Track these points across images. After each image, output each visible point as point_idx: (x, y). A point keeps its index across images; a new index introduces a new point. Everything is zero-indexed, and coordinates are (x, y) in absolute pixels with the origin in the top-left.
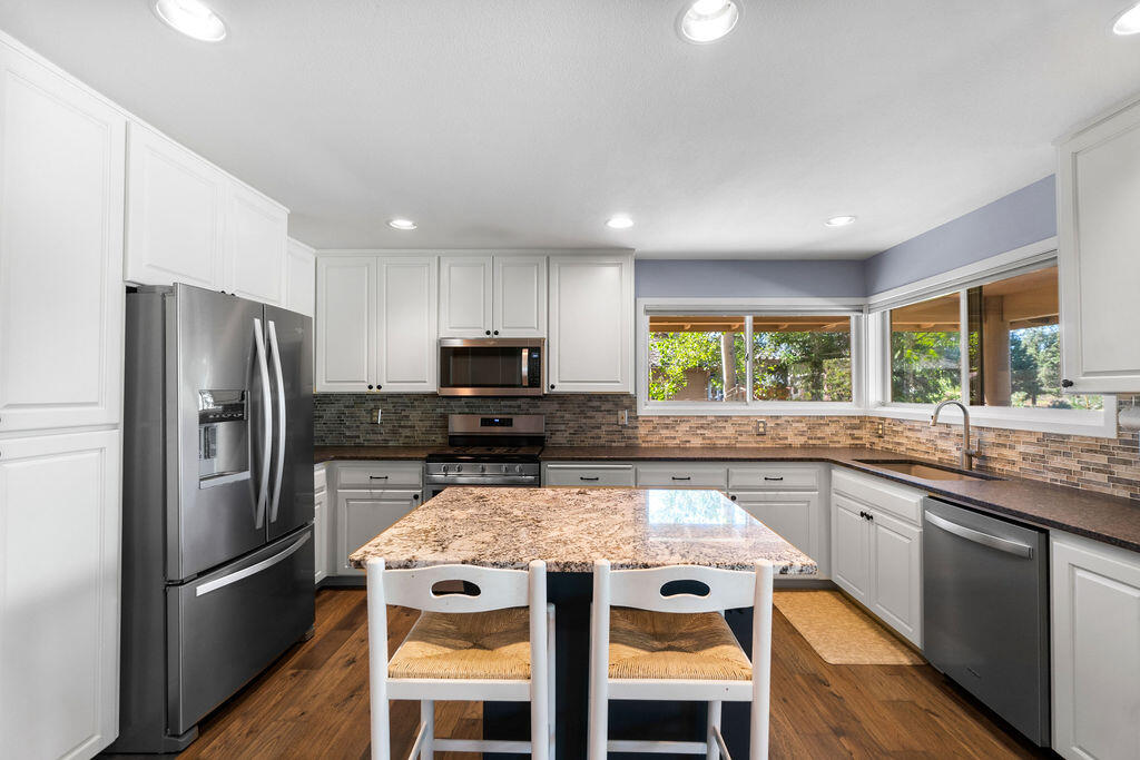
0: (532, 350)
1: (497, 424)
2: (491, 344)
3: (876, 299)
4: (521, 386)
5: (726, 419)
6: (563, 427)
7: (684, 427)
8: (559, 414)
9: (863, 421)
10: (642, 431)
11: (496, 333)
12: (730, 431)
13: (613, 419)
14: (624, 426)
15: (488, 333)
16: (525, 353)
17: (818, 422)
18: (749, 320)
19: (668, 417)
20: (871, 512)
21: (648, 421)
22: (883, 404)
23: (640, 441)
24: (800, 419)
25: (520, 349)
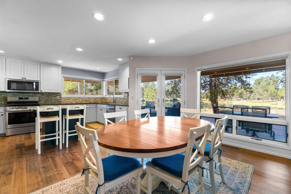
0: (36, 83)
1: (24, 99)
2: (24, 81)
3: (105, 80)
4: (33, 90)
5: (80, 98)
6: (43, 100)
7: (71, 99)
8: (42, 97)
9: (103, 98)
10: (62, 100)
11: (25, 78)
12: (81, 100)
13: (56, 98)
14: (58, 99)
15: (23, 78)
16: (34, 83)
17: (96, 98)
18: (84, 81)
19: (68, 98)
20: (102, 109)
21: (64, 98)
22: (106, 96)
23: (62, 102)
24: (93, 98)
25: (33, 82)
